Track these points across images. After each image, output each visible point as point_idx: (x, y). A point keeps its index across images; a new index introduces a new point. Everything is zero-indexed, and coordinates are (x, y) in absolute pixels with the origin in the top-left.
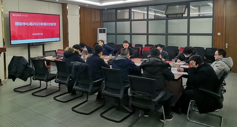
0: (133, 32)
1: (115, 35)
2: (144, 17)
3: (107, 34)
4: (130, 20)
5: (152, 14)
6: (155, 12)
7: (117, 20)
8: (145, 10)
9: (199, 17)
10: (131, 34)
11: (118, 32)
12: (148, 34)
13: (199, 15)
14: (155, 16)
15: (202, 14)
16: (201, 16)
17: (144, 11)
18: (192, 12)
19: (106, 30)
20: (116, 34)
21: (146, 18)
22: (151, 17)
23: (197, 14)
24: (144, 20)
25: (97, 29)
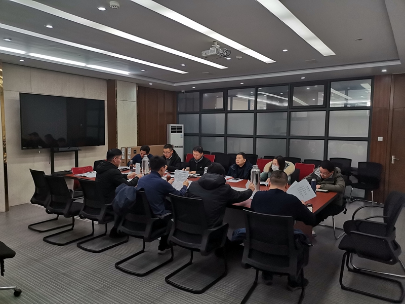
0: (229, 132)
1: (198, 137)
2: (249, 107)
3: (185, 135)
4: (224, 110)
5: (263, 102)
6: (269, 98)
7: (203, 111)
8: (252, 94)
9: (345, 108)
10: (226, 136)
11: (204, 132)
12: (255, 137)
13: (346, 105)
14: (268, 104)
15: (350, 104)
16: (348, 106)
17: (250, 95)
18: (334, 100)
19: (183, 128)
20: (201, 135)
21: (252, 108)
22: (260, 107)
23: (342, 104)
24: (249, 111)
25: (168, 125)
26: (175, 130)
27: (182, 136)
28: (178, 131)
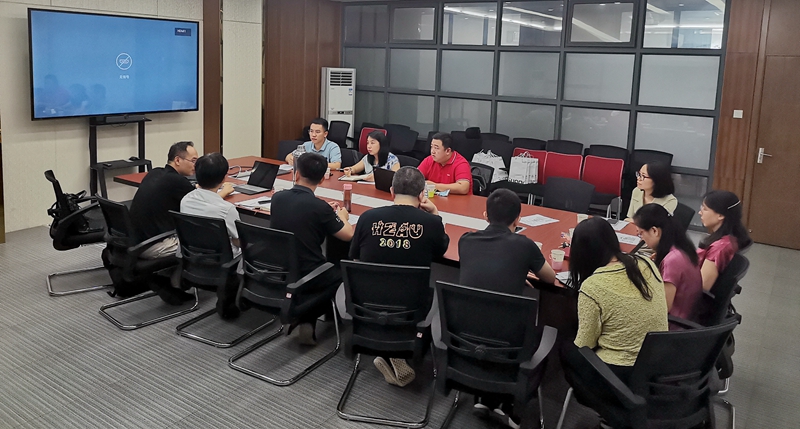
0: (446, 87)
2: (485, 38)
7: (392, 44)
10: (439, 95)
16: (679, 45)
19: (353, 75)
20: (388, 91)
22: (508, 42)
24: (484, 48)
25: (323, 69)
26: (337, 80)
27: (353, 92)
28: (343, 80)
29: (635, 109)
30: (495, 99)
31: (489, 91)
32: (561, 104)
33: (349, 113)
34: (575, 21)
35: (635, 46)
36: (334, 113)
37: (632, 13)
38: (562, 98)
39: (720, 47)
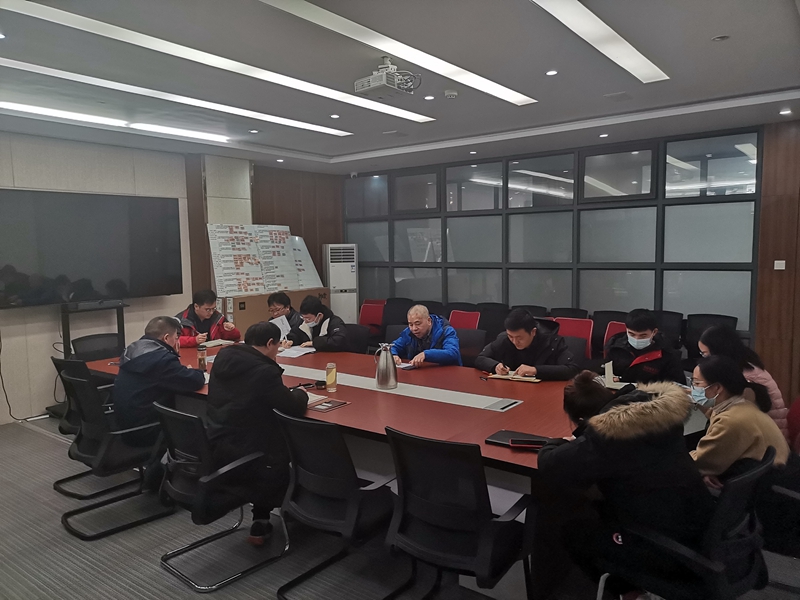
0: (452, 258)
1: (387, 269)
3: (361, 265)
4: (441, 212)
7: (396, 215)
10: (445, 266)
13: (703, 191)
15: (712, 190)
16: (708, 193)
18: (673, 182)
19: (355, 251)
20: (393, 265)
22: (516, 202)
23: (695, 190)
24: (491, 212)
25: (323, 246)
26: (338, 257)
27: (355, 269)
28: (345, 257)
29: (660, 267)
30: (506, 267)
31: (499, 259)
32: (578, 267)
33: (351, 291)
34: (587, 179)
35: (657, 199)
36: (336, 292)
37: (649, 167)
38: (578, 261)
39: (754, 190)
